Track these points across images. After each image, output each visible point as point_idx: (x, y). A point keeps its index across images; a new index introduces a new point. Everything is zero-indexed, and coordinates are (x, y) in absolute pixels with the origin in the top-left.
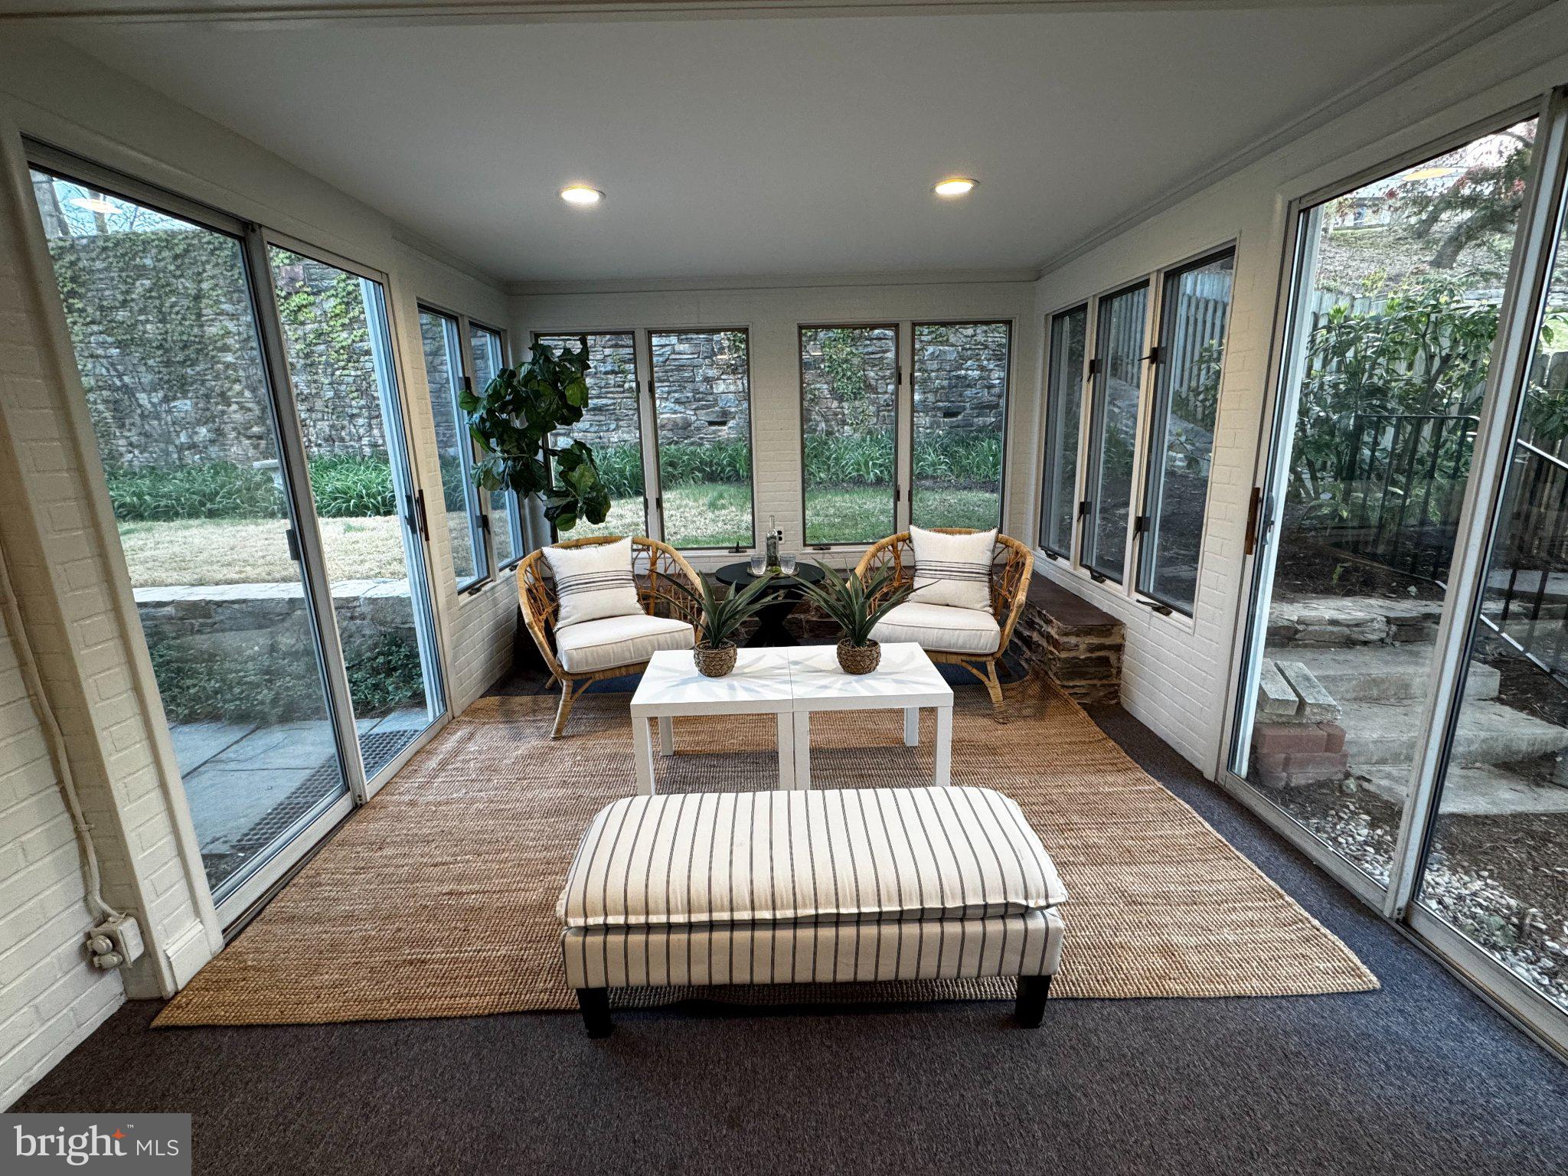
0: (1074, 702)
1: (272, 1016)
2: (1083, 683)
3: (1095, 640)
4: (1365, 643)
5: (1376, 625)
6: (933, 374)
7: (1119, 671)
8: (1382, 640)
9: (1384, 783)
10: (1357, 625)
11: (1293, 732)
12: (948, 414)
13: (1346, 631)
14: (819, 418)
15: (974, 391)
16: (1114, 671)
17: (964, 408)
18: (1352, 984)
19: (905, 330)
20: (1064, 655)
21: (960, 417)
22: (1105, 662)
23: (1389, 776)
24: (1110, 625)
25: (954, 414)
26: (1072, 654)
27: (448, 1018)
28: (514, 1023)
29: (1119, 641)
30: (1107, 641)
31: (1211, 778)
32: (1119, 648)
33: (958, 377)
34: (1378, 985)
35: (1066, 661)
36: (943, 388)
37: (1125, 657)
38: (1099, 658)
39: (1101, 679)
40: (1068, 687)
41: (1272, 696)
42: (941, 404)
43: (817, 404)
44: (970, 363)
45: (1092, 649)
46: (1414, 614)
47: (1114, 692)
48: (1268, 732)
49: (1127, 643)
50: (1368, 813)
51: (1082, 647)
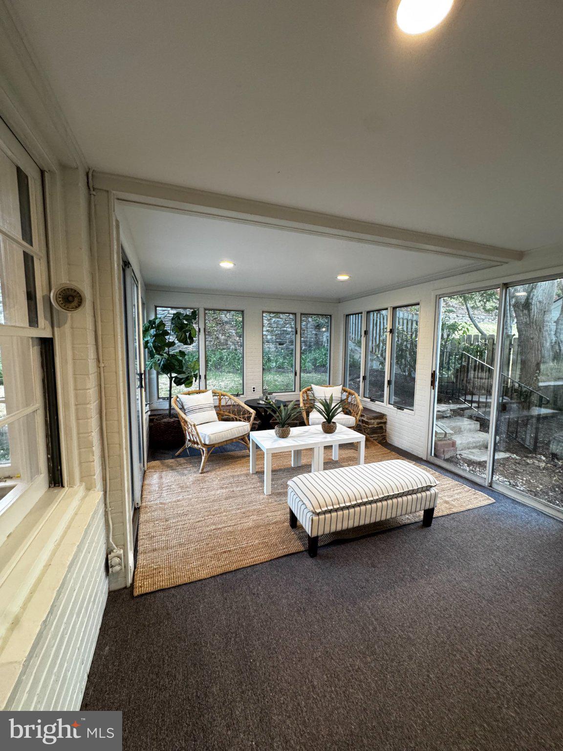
0: (375, 442)
1: (186, 580)
2: (376, 435)
3: (379, 421)
4: (446, 417)
5: (449, 412)
6: (275, 329)
7: (386, 431)
8: (450, 416)
9: (465, 455)
10: (444, 412)
11: (444, 442)
12: (281, 344)
13: (442, 413)
14: (231, 344)
15: (289, 336)
16: (384, 431)
17: (286, 342)
18: (490, 502)
19: (298, 316)
20: (370, 426)
21: (285, 345)
22: (381, 427)
23: (465, 453)
24: (382, 416)
25: (283, 344)
26: (372, 426)
27: (256, 565)
28: (281, 560)
29: (385, 421)
30: (382, 421)
31: (426, 459)
32: (385, 423)
33: (284, 330)
34: (495, 501)
35: (371, 428)
36: (278, 334)
37: (387, 426)
38: (380, 426)
39: (381, 434)
40: (371, 437)
41: (439, 432)
42: (278, 340)
43: (230, 338)
44: (288, 325)
45: (378, 424)
46: (455, 408)
47: (384, 438)
48: (439, 443)
49: (388, 421)
50: (466, 463)
51: (375, 423)
